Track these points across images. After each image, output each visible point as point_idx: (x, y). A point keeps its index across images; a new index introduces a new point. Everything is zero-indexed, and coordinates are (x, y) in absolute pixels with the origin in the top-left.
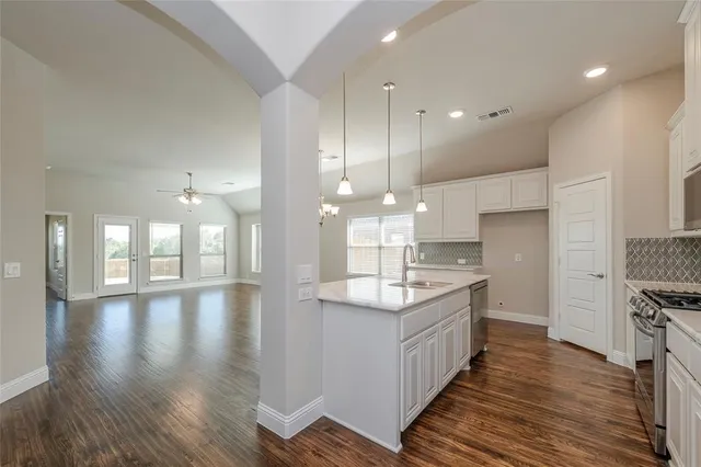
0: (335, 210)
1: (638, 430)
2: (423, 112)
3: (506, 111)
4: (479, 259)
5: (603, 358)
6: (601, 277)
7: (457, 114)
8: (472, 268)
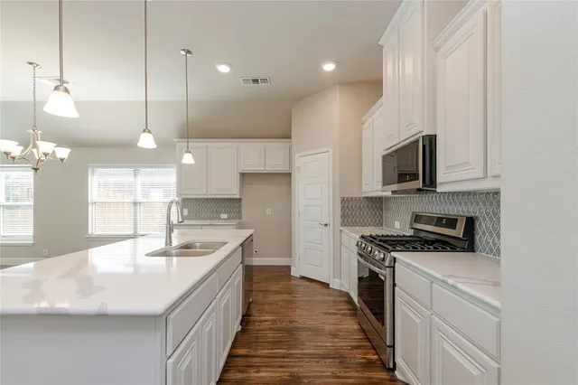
0: (63, 153)
1: (365, 347)
2: (188, 52)
3: (265, 80)
4: (239, 214)
5: (326, 285)
6: (326, 225)
7: (224, 69)
8: (235, 222)
